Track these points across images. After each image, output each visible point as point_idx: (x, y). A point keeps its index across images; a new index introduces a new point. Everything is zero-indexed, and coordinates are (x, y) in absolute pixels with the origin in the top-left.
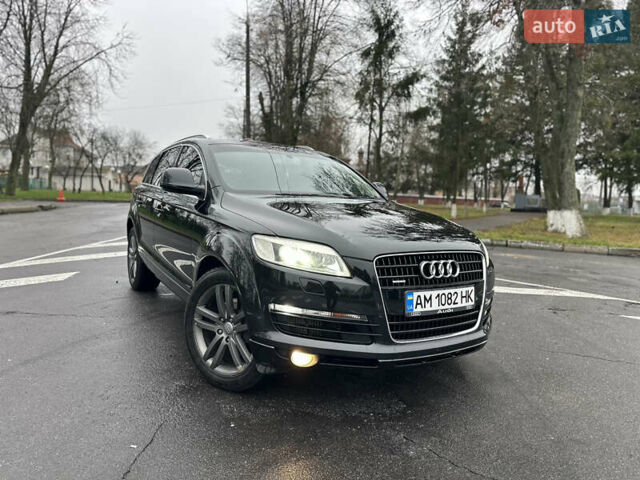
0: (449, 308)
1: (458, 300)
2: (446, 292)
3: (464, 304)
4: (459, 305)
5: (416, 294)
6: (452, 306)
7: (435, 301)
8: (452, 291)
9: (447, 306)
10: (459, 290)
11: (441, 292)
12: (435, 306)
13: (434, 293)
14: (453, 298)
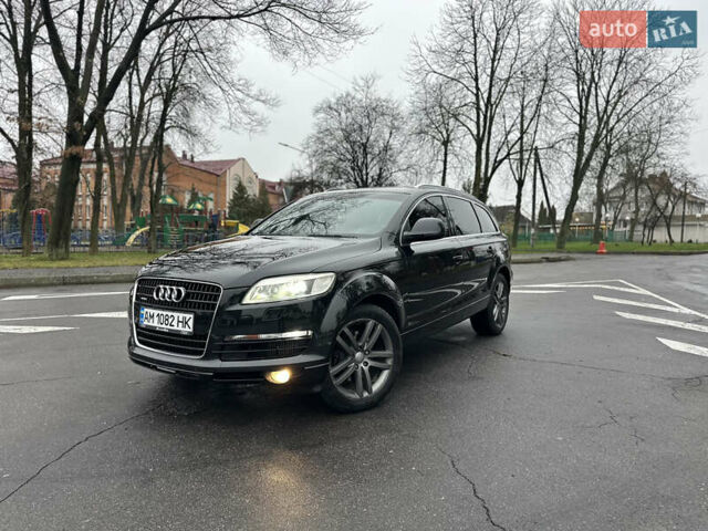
0: (165, 327)
1: (175, 323)
2: (165, 313)
3: (180, 328)
4: (175, 328)
5: (146, 310)
6: (169, 327)
7: (156, 319)
8: (170, 314)
9: (164, 326)
10: (176, 314)
11: (160, 312)
12: (155, 323)
13: (156, 312)
14: (170, 320)
